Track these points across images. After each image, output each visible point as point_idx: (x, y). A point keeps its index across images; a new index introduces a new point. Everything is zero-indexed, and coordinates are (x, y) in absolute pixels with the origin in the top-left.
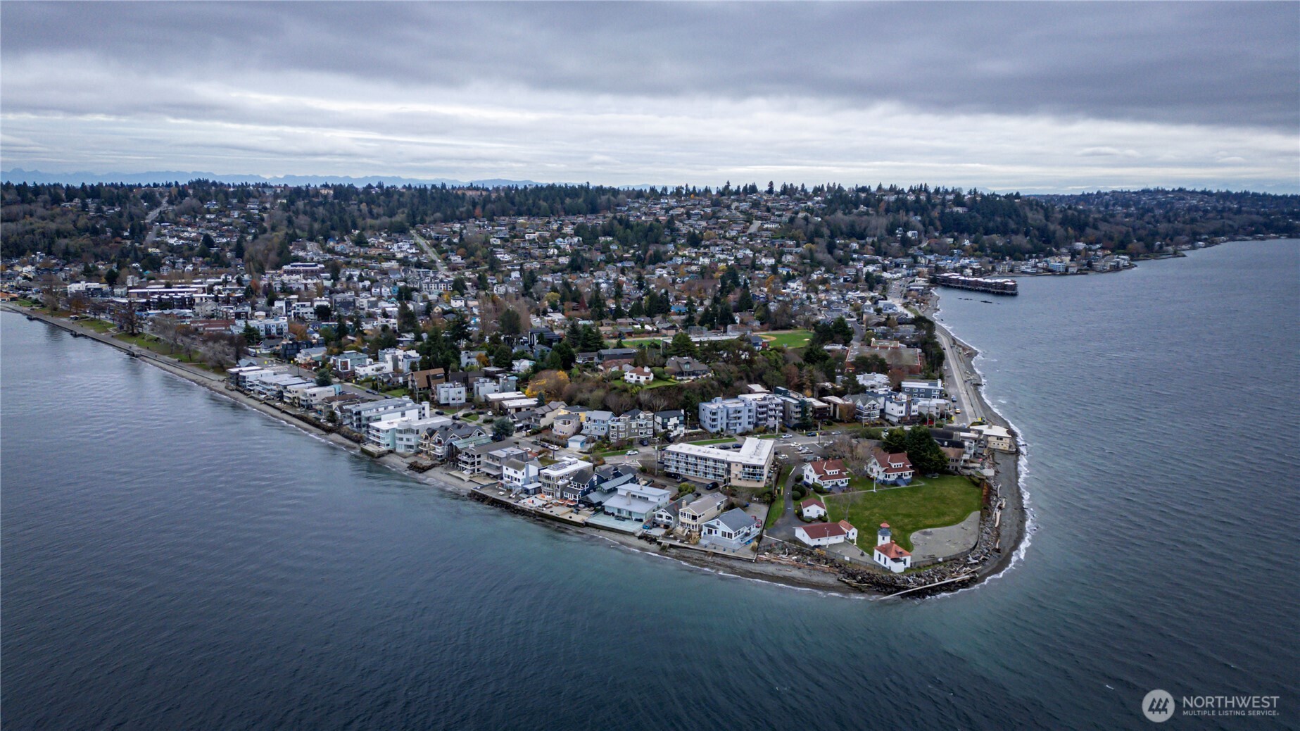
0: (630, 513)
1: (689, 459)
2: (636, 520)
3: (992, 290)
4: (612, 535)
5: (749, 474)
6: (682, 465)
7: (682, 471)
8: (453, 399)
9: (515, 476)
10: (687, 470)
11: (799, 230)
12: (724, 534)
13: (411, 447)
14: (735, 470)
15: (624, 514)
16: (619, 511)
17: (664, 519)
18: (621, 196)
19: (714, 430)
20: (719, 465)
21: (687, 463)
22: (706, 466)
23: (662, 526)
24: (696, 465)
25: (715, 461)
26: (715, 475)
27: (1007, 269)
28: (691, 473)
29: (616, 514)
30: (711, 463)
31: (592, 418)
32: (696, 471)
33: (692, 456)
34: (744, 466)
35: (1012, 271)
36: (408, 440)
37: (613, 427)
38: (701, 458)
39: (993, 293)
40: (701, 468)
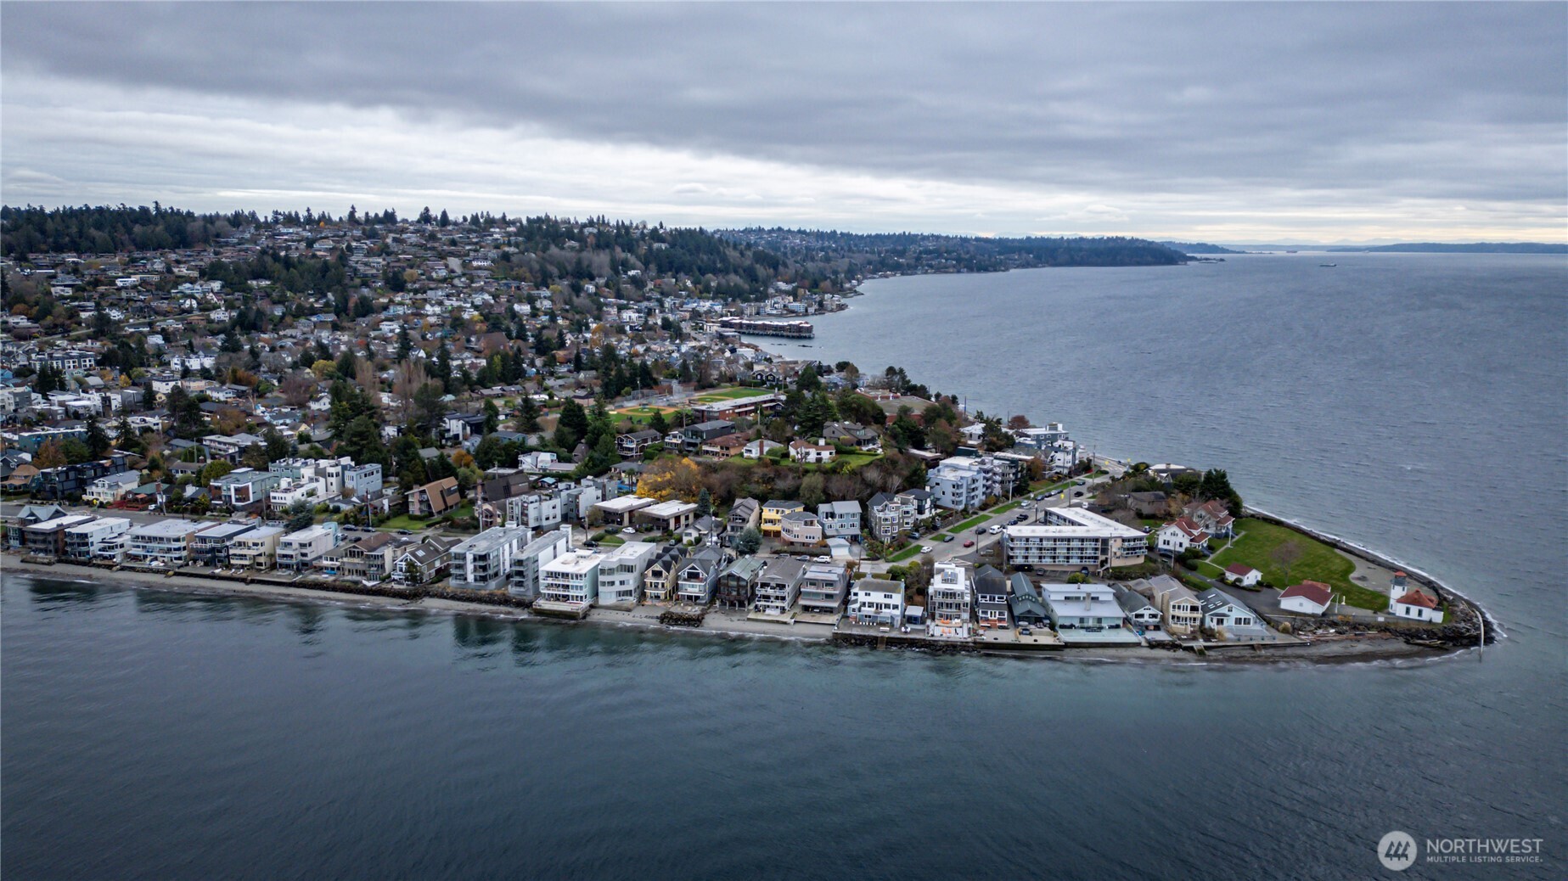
0: (1099, 620)
1: (1044, 543)
2: (1111, 627)
3: (785, 334)
4: (1100, 651)
5: (1128, 549)
6: (1035, 552)
7: (1033, 561)
8: (547, 519)
9: (887, 601)
10: (1040, 558)
11: (524, 269)
12: (1238, 621)
13: (629, 593)
14: (1115, 547)
15: (1091, 623)
16: (1082, 620)
17: (1146, 618)
18: (218, 224)
19: (961, 507)
20: (1086, 544)
21: (1041, 549)
22: (1068, 549)
23: (1152, 628)
24: (1055, 549)
25: (1082, 540)
26: (1082, 558)
27: (754, 312)
28: (1048, 561)
29: (1077, 625)
30: (1075, 544)
31: (837, 512)
32: (1054, 558)
33: (1048, 539)
34: (1124, 540)
35: (758, 313)
36: (622, 583)
37: (886, 520)
38: (1062, 539)
39: (788, 337)
40: (1062, 552)
